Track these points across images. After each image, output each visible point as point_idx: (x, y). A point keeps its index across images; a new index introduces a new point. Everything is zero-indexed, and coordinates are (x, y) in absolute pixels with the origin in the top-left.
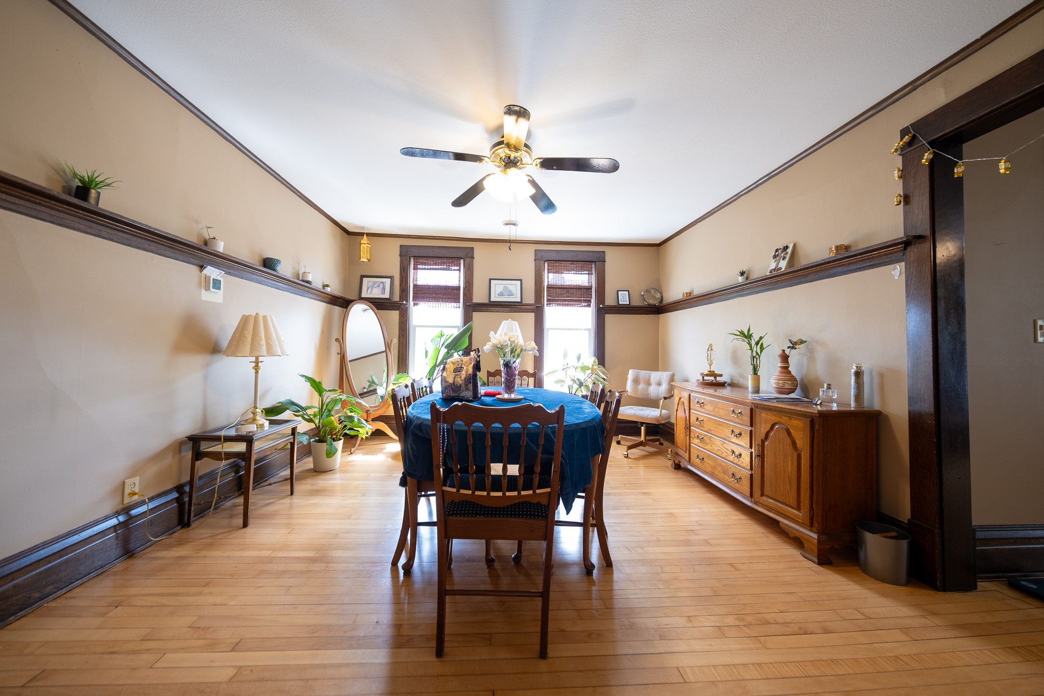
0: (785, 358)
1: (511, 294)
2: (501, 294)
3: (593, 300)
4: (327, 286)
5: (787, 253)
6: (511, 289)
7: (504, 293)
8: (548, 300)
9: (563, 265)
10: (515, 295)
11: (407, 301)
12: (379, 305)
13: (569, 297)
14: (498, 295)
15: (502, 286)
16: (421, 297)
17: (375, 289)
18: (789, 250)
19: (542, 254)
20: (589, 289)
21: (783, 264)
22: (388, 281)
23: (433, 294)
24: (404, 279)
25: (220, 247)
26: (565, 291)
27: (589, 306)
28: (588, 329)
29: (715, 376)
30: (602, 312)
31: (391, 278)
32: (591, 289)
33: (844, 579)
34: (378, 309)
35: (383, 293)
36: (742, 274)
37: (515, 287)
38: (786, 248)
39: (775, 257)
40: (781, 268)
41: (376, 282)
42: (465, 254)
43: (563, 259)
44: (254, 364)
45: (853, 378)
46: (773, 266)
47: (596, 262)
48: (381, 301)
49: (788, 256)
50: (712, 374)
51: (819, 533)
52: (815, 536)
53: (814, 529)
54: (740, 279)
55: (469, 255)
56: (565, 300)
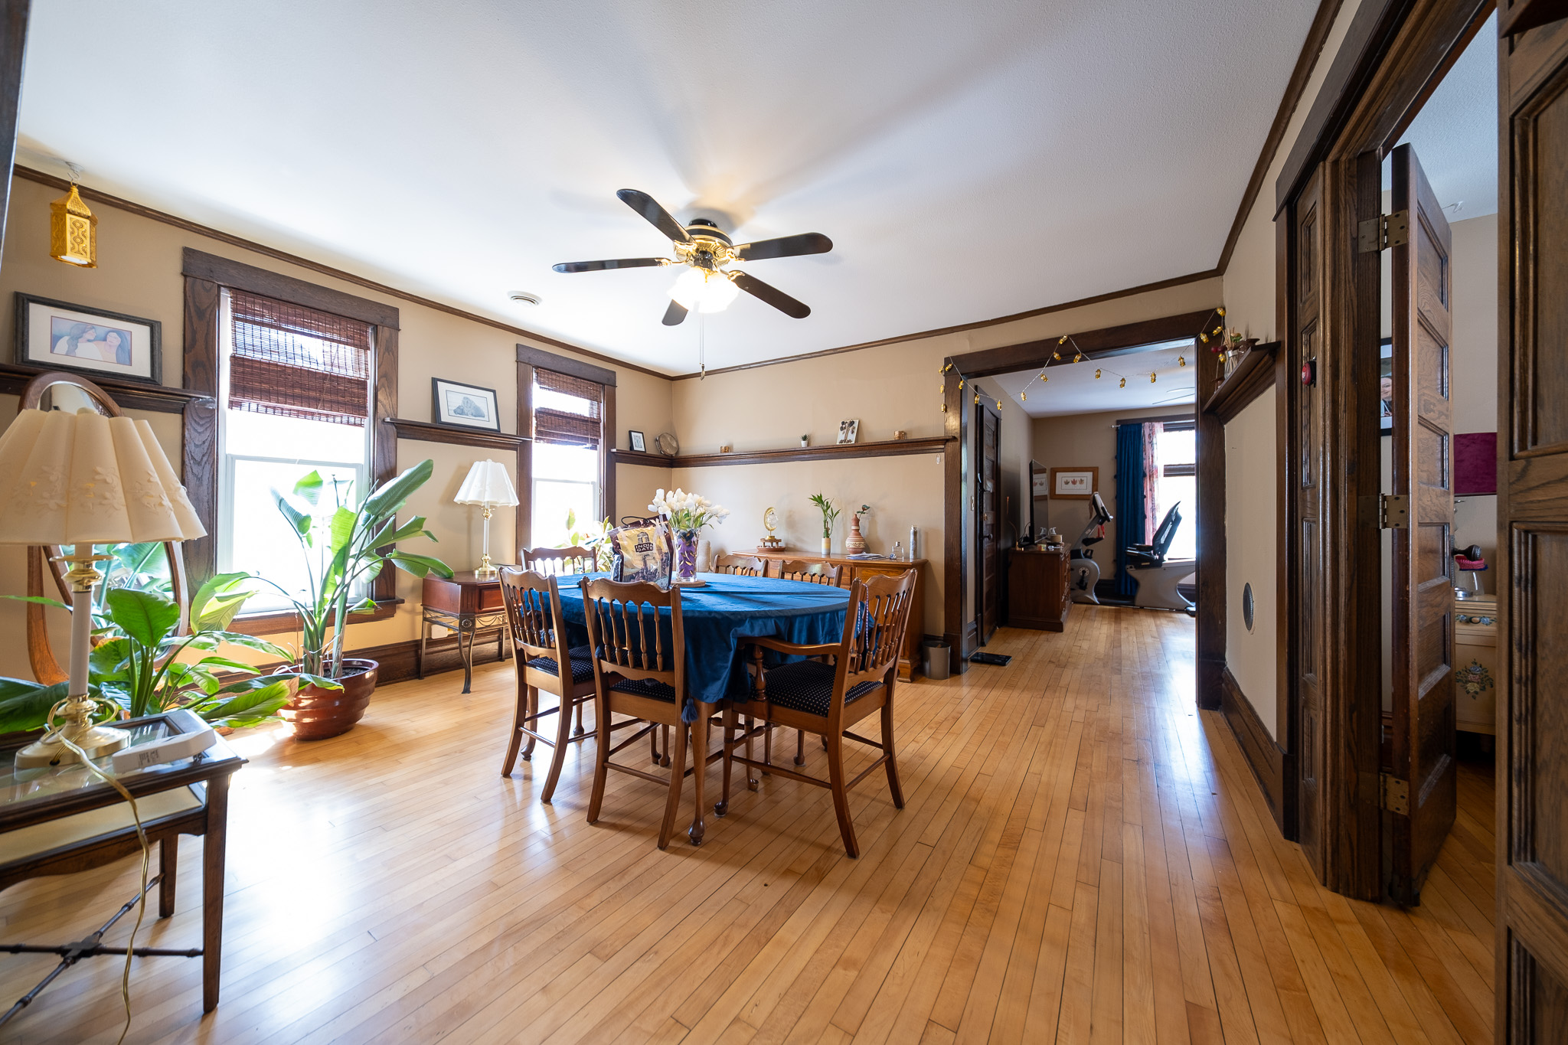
0: (857, 521)
1: (478, 414)
2: (460, 411)
3: (601, 440)
5: (854, 428)
6: (476, 404)
7: (466, 410)
8: (538, 433)
9: (561, 379)
10: (487, 417)
11: (212, 394)
12: (112, 390)
13: (570, 431)
14: (455, 412)
15: (460, 397)
17: (88, 345)
18: (856, 425)
19: (530, 355)
20: (596, 423)
21: (852, 437)
23: (292, 386)
24: (199, 338)
26: (564, 421)
27: (594, 448)
28: (593, 483)
29: (778, 541)
30: (613, 459)
32: (599, 423)
33: (929, 686)
35: (124, 360)
36: (805, 438)
37: (484, 401)
38: (852, 423)
39: (842, 429)
40: (850, 441)
41: (91, 326)
42: (377, 317)
43: (562, 371)
45: (912, 537)
46: (841, 436)
47: (604, 385)
48: (121, 382)
49: (856, 431)
50: (773, 540)
51: (909, 659)
52: (908, 662)
53: (905, 657)
54: (803, 444)
55: (387, 321)
56: (565, 435)
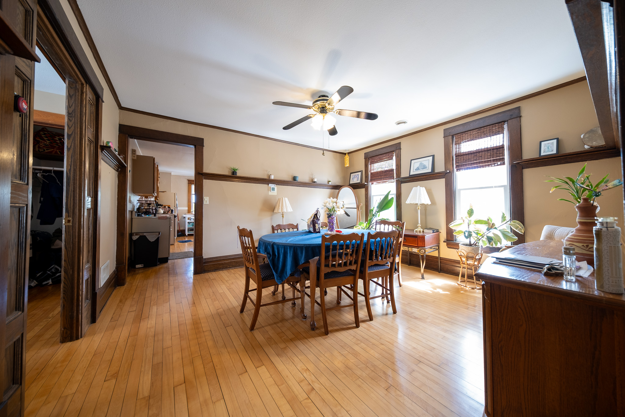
3: (506, 158)
4: (329, 181)
6: (425, 164)
7: (420, 168)
8: (457, 166)
9: (469, 134)
10: (427, 168)
11: (367, 183)
12: (354, 187)
14: (416, 170)
15: (419, 163)
16: (374, 179)
17: (355, 179)
19: (450, 131)
20: (500, 148)
22: (360, 173)
23: (379, 176)
24: (366, 171)
25: (272, 177)
26: (473, 155)
27: (502, 164)
30: (519, 168)
31: (361, 171)
32: (503, 148)
34: (354, 189)
35: (358, 180)
37: (428, 162)
41: (355, 175)
42: (395, 148)
43: (470, 129)
44: (282, 215)
47: (508, 121)
48: (356, 184)
55: (398, 148)
56: (474, 163)
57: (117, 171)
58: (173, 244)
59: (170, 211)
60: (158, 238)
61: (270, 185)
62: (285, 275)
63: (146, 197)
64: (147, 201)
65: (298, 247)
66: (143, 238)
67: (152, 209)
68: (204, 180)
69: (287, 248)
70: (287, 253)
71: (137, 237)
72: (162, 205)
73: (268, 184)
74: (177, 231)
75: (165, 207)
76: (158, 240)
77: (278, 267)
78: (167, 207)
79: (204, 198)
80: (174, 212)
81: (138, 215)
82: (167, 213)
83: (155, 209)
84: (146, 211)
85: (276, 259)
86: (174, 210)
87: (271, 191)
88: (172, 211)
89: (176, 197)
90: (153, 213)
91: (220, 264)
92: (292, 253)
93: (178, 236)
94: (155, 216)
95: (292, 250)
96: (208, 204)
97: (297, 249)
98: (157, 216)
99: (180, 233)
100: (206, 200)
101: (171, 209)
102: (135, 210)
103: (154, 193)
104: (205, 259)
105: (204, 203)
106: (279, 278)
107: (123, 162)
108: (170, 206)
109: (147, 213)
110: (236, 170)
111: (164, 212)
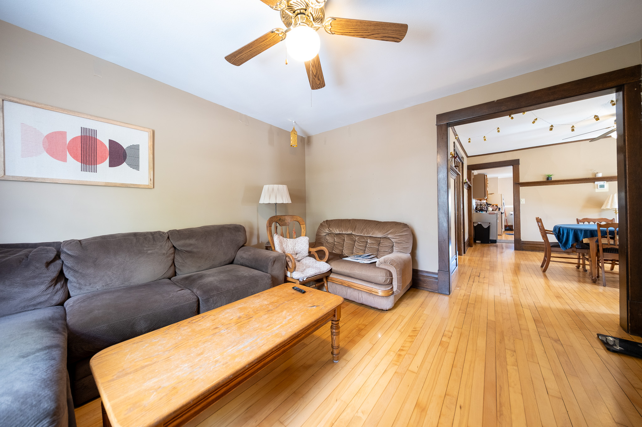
25: (599, 175)
44: (615, 211)
57: (467, 189)
58: (501, 235)
59: (498, 208)
60: (489, 226)
61: (596, 183)
62: (568, 245)
63: (480, 200)
64: (481, 203)
65: (579, 229)
66: (480, 226)
67: (485, 208)
68: (520, 188)
69: (570, 230)
70: (570, 233)
71: (476, 224)
72: (491, 204)
73: (594, 182)
74: (505, 226)
75: (493, 206)
76: (489, 227)
77: (562, 241)
78: (495, 206)
79: (521, 199)
80: (501, 209)
81: (476, 212)
82: (496, 211)
83: (486, 208)
84: (481, 209)
85: (561, 236)
86: (501, 208)
87: (598, 188)
88: (499, 209)
89: (503, 197)
90: (485, 211)
91: (536, 247)
92: (573, 233)
93: (506, 230)
94: (486, 212)
95: (573, 231)
96: (524, 203)
97: (577, 231)
98: (488, 212)
99: (508, 228)
100: (523, 201)
101: (498, 207)
102: (474, 209)
103: (485, 197)
104: (523, 241)
105: (521, 203)
106: (563, 247)
107: (470, 185)
108: (497, 205)
109: (481, 210)
110: (551, 175)
111: (492, 210)
